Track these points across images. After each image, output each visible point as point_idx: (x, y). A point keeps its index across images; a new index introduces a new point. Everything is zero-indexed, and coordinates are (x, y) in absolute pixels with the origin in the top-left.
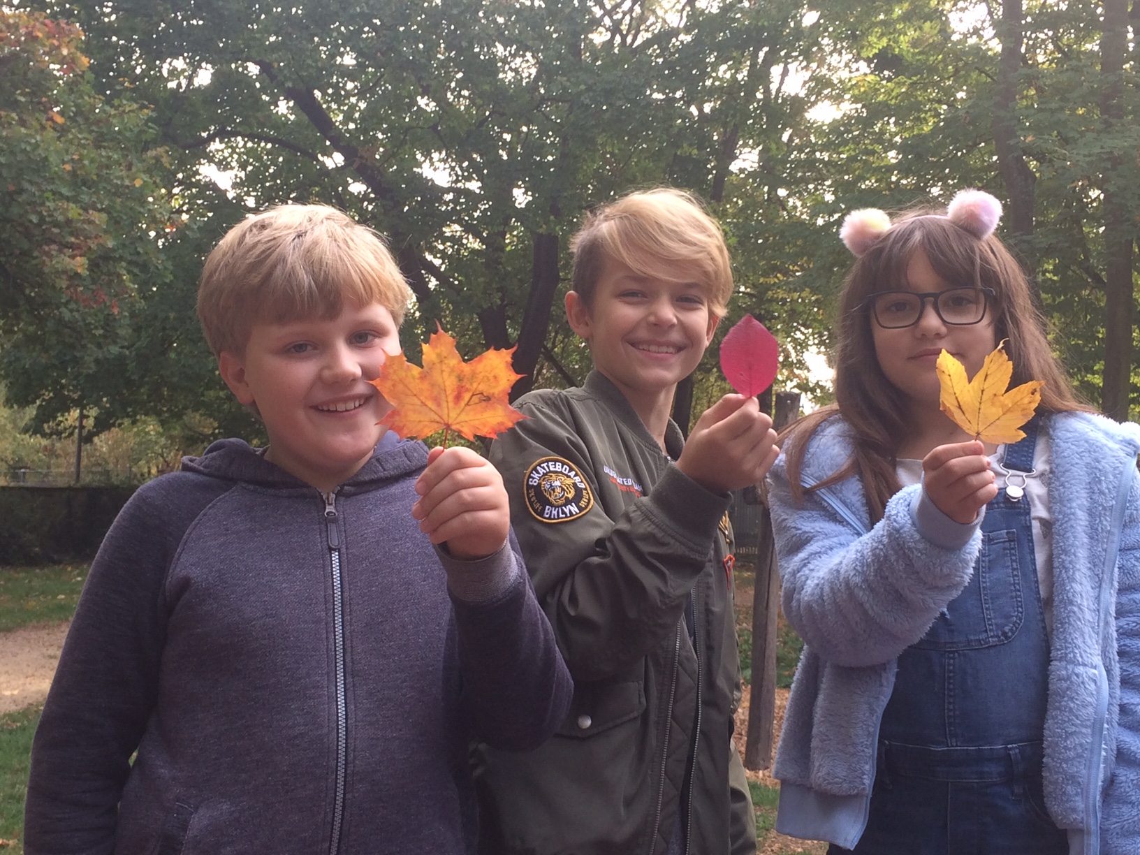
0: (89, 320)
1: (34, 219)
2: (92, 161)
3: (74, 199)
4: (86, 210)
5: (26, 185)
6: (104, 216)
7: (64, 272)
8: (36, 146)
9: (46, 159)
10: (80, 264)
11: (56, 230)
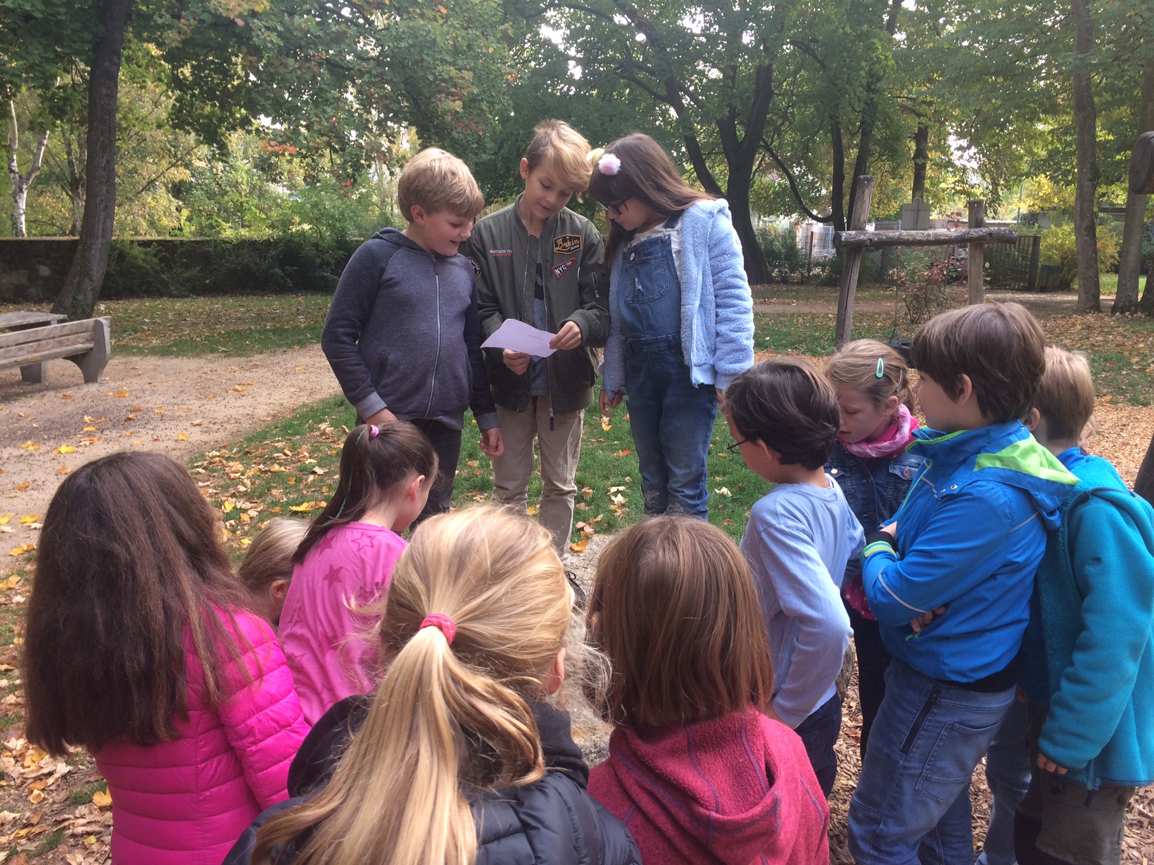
0: (469, 138)
1: (431, 77)
2: (463, 38)
3: (453, 64)
4: (460, 70)
5: (425, 57)
6: (471, 74)
7: (449, 111)
8: (429, 32)
9: (435, 40)
10: (458, 105)
11: (443, 85)
